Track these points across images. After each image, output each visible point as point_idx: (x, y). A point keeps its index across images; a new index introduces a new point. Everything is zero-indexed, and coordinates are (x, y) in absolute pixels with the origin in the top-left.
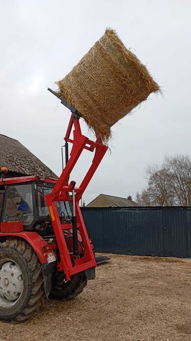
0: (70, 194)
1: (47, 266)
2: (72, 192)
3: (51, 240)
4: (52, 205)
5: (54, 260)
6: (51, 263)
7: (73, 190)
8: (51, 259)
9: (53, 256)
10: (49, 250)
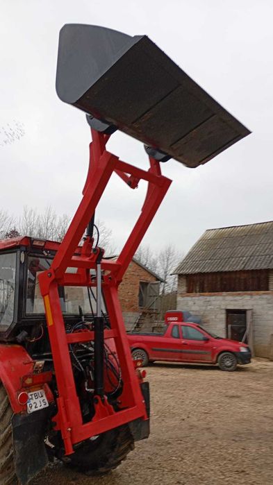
0: (92, 271)
1: (25, 419)
2: (96, 269)
3: (40, 363)
4: (48, 294)
5: (43, 407)
6: (34, 412)
7: (99, 266)
8: (37, 402)
9: (45, 398)
10: (33, 384)
